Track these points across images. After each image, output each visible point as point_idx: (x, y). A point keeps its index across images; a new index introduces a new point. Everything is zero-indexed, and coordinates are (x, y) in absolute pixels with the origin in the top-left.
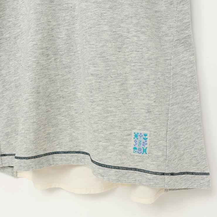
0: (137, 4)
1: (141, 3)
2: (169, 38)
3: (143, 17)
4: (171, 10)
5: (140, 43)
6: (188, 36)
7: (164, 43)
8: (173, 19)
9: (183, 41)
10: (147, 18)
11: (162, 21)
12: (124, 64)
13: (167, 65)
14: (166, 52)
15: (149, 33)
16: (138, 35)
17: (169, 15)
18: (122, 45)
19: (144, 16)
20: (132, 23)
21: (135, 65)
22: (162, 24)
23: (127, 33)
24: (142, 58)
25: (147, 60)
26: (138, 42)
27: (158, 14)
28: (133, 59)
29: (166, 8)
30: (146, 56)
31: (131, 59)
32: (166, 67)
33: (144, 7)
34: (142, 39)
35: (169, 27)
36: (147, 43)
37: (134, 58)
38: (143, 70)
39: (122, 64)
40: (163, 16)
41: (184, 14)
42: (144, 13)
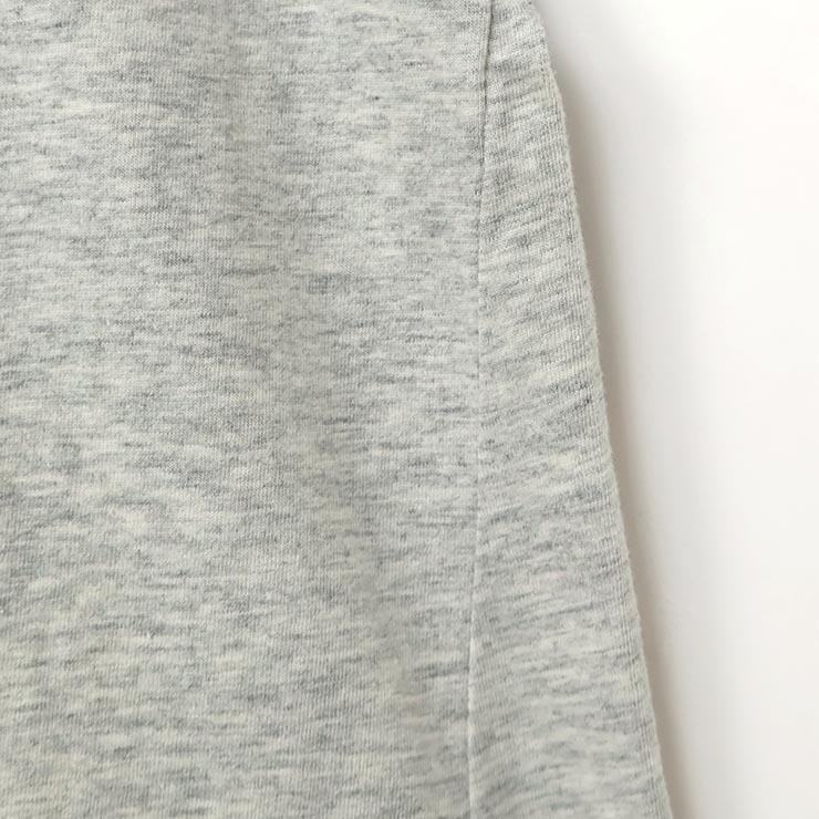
0: (133, 243)
1: (175, 234)
2: (439, 494)
3: (187, 350)
4: (440, 275)
5: (177, 557)
6: (580, 495)
7: (404, 536)
8: (458, 345)
9: (544, 531)
10: (228, 349)
11: (378, 354)
12: (35, 743)
13: (431, 719)
14: (419, 607)
15: (248, 478)
16: (157, 494)
17: (427, 314)
18: (14, 573)
19: (203, 343)
20: (105, 393)
21: (130, 749)
22: (379, 380)
23: (61, 479)
24: (195, 685)
25: (234, 705)
26: (157, 550)
27: (340, 299)
28: (115, 693)
29: (400, 253)
30: (228, 667)
31: (102, 693)
32: (429, 736)
33: (200, 265)
34: (189, 531)
35: (435, 403)
36: (230, 562)
37: (122, 685)
38: (201, 784)
39: (17, 741)
40: (381, 318)
41: (530, 317)
42: (197, 311)
